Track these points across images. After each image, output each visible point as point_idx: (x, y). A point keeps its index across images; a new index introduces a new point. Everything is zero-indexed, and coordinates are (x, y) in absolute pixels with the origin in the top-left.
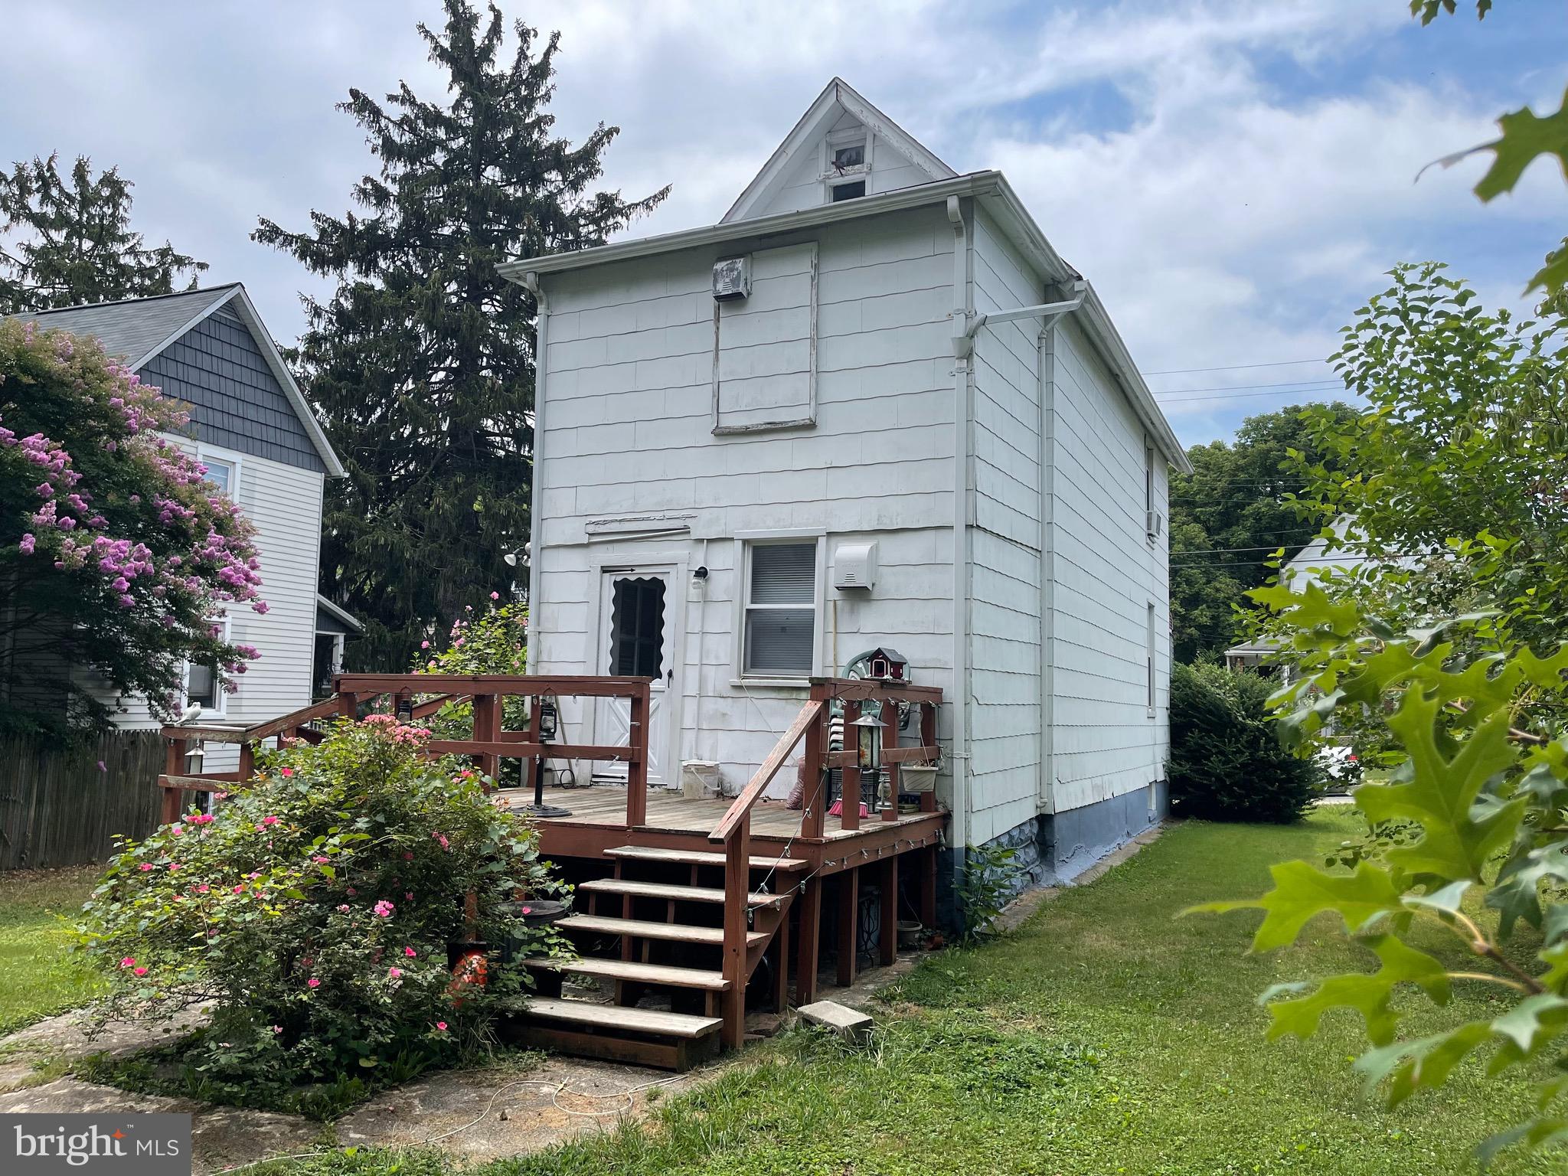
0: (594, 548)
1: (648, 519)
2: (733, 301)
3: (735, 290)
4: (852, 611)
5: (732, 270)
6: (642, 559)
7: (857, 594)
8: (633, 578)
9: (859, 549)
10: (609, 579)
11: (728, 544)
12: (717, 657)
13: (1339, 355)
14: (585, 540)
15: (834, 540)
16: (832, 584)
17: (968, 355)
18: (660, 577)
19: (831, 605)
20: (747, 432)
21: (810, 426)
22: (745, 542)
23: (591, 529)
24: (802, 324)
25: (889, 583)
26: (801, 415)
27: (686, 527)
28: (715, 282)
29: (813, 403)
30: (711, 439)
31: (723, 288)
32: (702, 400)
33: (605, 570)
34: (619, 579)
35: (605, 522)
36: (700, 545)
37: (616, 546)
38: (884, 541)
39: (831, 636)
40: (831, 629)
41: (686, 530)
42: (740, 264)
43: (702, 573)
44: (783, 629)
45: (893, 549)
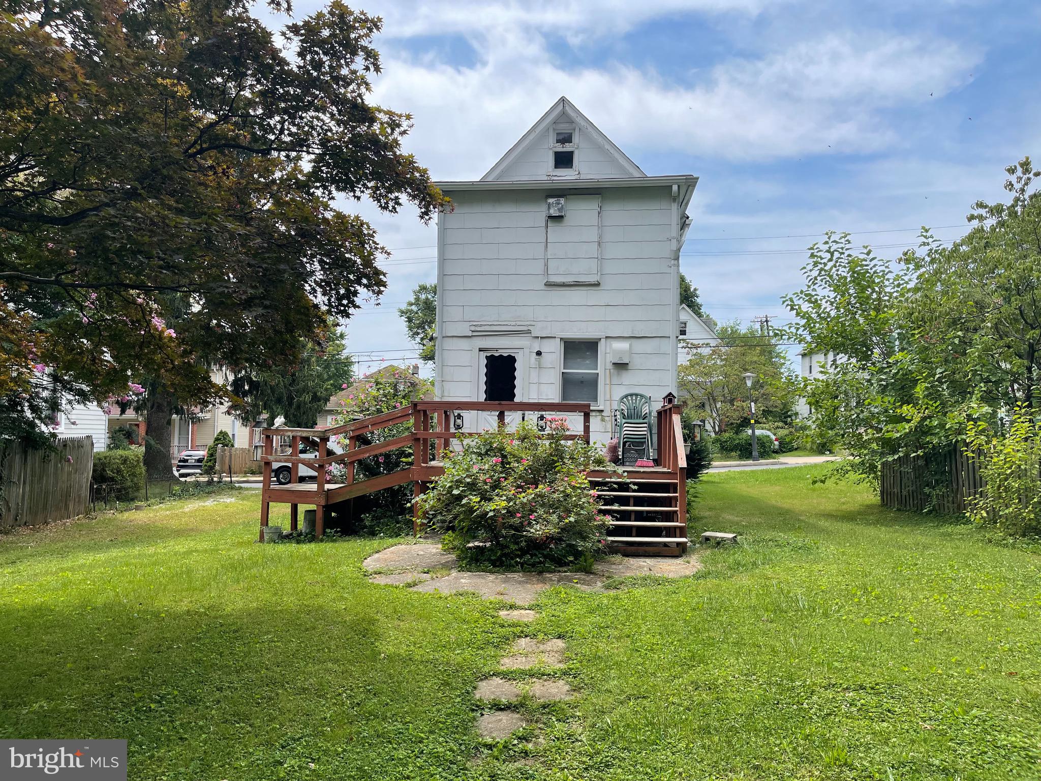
0: (474, 338)
1: (507, 325)
2: (558, 219)
3: (560, 214)
4: (618, 374)
5: (559, 204)
6: (503, 346)
7: (621, 366)
8: (497, 355)
9: (624, 345)
10: (483, 355)
11: (553, 339)
12: (547, 395)
13: (804, 268)
14: (470, 334)
15: (609, 340)
16: (608, 361)
17: (677, 259)
18: (513, 355)
19: (608, 371)
20: (563, 285)
21: (598, 285)
22: (561, 339)
23: (473, 328)
24: (593, 235)
25: (636, 362)
26: (593, 279)
27: (529, 330)
28: (549, 208)
29: (599, 274)
30: (543, 287)
31: (553, 212)
32: (539, 267)
33: (480, 350)
34: (489, 355)
35: (481, 326)
36: (536, 340)
37: (487, 337)
38: (634, 341)
39: (608, 387)
40: (608, 382)
41: (529, 332)
42: (562, 201)
43: (539, 353)
44: (582, 382)
45: (639, 346)
